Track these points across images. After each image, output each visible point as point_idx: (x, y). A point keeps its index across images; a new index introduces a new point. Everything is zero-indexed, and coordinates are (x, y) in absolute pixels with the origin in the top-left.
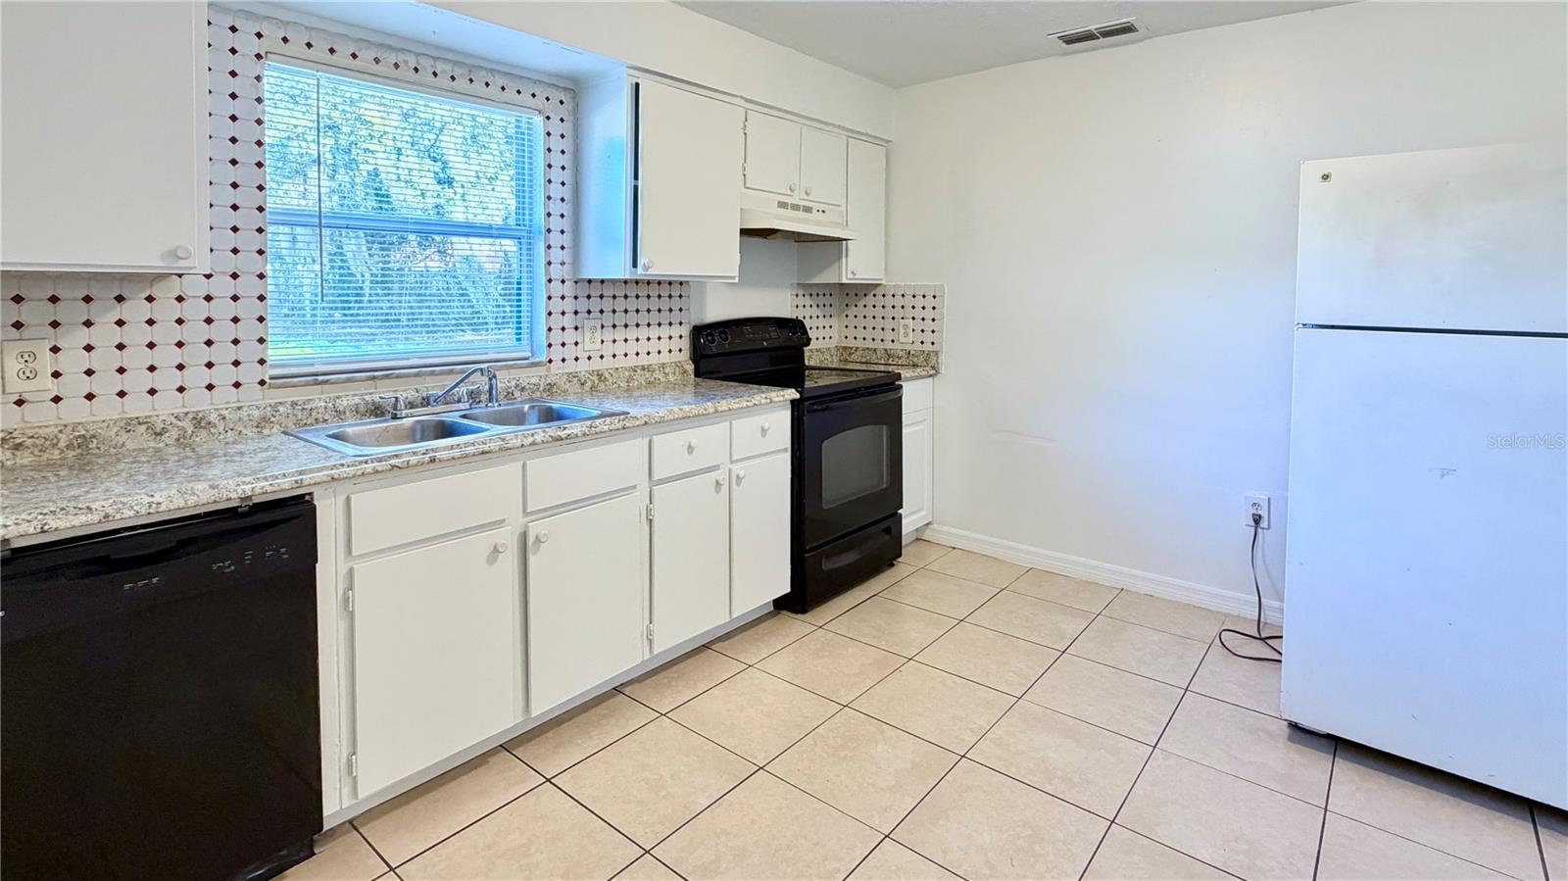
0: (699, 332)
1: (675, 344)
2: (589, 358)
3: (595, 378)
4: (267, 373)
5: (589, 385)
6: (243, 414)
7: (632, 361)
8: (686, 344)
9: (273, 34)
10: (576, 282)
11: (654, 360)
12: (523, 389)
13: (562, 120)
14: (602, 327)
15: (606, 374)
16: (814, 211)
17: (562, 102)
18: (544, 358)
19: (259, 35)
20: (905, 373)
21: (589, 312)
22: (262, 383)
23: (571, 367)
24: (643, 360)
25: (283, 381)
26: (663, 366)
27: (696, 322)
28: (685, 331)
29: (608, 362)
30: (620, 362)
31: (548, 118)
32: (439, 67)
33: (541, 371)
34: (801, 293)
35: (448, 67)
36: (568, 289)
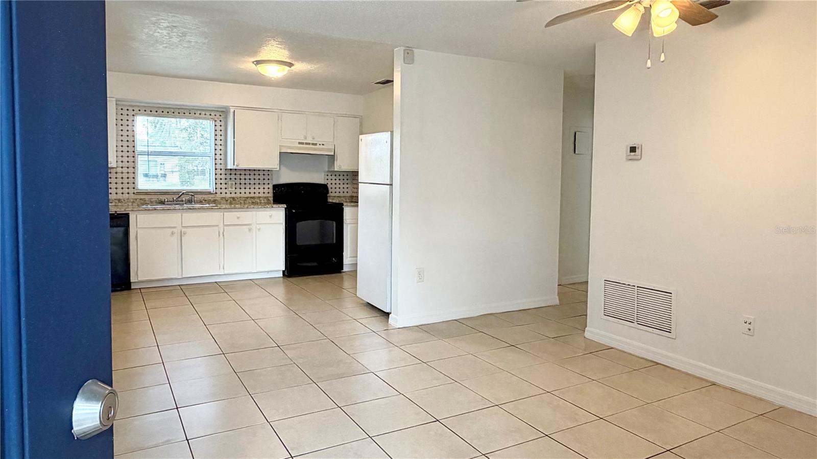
0: (275, 187)
1: (266, 191)
2: (231, 193)
3: (232, 200)
4: (135, 191)
5: (229, 201)
6: (129, 200)
7: (247, 195)
8: (271, 190)
9: (136, 109)
10: (226, 170)
11: (257, 195)
12: (206, 200)
13: (221, 121)
14: (236, 184)
15: (236, 199)
16: (318, 145)
17: (220, 116)
18: (215, 192)
19: (133, 110)
20: (345, 204)
21: (231, 179)
22: (134, 193)
23: (224, 195)
24: (252, 195)
25: (139, 193)
26: (259, 197)
27: (275, 183)
28: (271, 186)
29: (238, 195)
30: (243, 195)
31: (216, 121)
32: (180, 111)
33: (212, 196)
34: (330, 174)
35: (182, 110)
36: (223, 172)
